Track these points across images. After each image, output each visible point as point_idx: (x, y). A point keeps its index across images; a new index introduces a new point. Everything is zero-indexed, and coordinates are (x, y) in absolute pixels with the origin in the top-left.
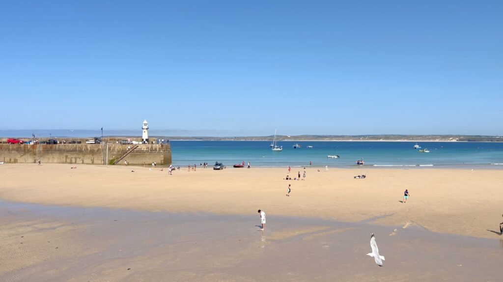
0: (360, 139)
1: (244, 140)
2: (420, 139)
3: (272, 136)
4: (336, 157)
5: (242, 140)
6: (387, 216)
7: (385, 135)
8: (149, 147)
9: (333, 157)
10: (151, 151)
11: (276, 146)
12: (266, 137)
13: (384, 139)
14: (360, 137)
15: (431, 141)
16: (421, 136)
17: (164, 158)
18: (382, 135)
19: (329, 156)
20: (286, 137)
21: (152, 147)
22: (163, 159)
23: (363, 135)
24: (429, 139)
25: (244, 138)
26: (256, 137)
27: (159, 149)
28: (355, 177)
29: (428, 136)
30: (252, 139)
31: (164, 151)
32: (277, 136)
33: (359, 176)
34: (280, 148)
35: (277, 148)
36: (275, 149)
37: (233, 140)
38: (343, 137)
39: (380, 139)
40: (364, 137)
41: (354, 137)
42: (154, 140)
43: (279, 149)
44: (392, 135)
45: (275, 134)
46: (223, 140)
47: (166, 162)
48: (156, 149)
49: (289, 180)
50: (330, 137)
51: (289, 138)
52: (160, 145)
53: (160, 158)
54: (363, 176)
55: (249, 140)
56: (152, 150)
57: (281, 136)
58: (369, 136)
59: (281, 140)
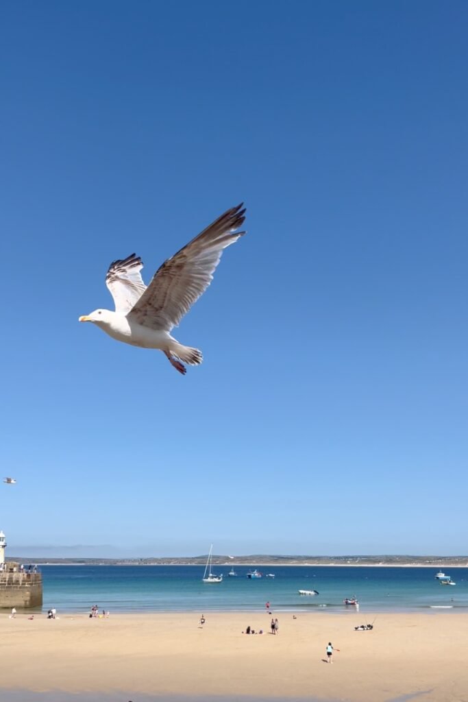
0: (346, 563)
1: (156, 564)
2: (442, 563)
3: (205, 558)
4: (313, 593)
5: (152, 564)
6: (422, 693)
7: (386, 556)
8: (5, 578)
9: (308, 592)
10: (9, 584)
11: (211, 575)
12: (193, 559)
13: (384, 563)
14: (346, 558)
15: (460, 566)
16: (444, 558)
17: (31, 597)
18: (381, 557)
19: (301, 591)
20: (227, 559)
21: (11, 578)
22: (28, 598)
23: (351, 555)
24: (456, 563)
25: (155, 560)
26: (177, 559)
27: (23, 581)
28: (356, 628)
29: (454, 558)
30: (169, 562)
31: (31, 584)
32: (214, 557)
33: (363, 627)
34: (219, 578)
35: (212, 577)
36: (209, 580)
37: (137, 564)
38: (318, 558)
39: (379, 562)
40: (354, 558)
41: (338, 559)
42: (15, 566)
43: (216, 580)
44: (397, 556)
45: (210, 553)
46: (120, 564)
47: (34, 605)
48: (17, 581)
49: (251, 634)
50: (299, 558)
51: (232, 561)
52: (26, 574)
53: (23, 597)
54: (369, 626)
55: (165, 564)
56: (10, 582)
57: (218, 557)
58: (361, 557)
59: (218, 564)
